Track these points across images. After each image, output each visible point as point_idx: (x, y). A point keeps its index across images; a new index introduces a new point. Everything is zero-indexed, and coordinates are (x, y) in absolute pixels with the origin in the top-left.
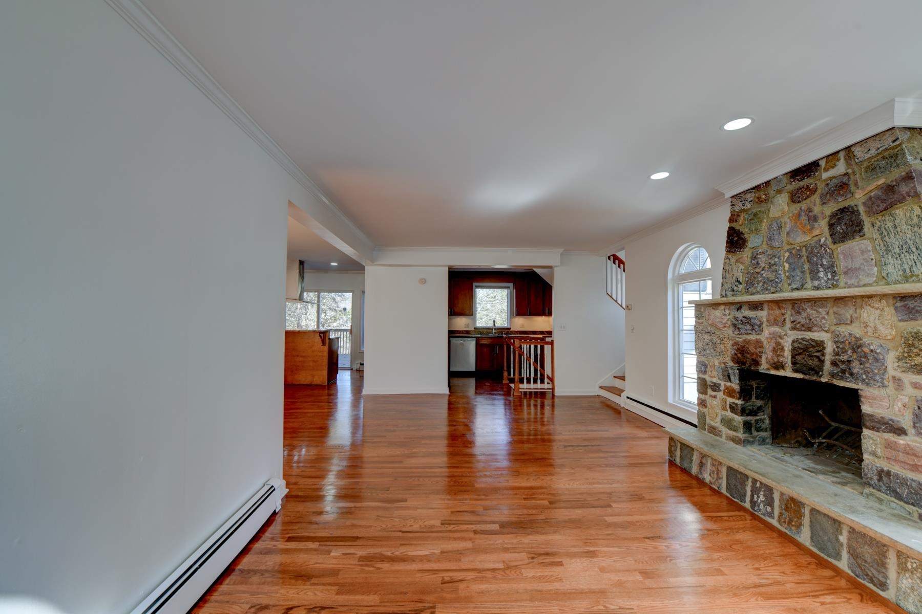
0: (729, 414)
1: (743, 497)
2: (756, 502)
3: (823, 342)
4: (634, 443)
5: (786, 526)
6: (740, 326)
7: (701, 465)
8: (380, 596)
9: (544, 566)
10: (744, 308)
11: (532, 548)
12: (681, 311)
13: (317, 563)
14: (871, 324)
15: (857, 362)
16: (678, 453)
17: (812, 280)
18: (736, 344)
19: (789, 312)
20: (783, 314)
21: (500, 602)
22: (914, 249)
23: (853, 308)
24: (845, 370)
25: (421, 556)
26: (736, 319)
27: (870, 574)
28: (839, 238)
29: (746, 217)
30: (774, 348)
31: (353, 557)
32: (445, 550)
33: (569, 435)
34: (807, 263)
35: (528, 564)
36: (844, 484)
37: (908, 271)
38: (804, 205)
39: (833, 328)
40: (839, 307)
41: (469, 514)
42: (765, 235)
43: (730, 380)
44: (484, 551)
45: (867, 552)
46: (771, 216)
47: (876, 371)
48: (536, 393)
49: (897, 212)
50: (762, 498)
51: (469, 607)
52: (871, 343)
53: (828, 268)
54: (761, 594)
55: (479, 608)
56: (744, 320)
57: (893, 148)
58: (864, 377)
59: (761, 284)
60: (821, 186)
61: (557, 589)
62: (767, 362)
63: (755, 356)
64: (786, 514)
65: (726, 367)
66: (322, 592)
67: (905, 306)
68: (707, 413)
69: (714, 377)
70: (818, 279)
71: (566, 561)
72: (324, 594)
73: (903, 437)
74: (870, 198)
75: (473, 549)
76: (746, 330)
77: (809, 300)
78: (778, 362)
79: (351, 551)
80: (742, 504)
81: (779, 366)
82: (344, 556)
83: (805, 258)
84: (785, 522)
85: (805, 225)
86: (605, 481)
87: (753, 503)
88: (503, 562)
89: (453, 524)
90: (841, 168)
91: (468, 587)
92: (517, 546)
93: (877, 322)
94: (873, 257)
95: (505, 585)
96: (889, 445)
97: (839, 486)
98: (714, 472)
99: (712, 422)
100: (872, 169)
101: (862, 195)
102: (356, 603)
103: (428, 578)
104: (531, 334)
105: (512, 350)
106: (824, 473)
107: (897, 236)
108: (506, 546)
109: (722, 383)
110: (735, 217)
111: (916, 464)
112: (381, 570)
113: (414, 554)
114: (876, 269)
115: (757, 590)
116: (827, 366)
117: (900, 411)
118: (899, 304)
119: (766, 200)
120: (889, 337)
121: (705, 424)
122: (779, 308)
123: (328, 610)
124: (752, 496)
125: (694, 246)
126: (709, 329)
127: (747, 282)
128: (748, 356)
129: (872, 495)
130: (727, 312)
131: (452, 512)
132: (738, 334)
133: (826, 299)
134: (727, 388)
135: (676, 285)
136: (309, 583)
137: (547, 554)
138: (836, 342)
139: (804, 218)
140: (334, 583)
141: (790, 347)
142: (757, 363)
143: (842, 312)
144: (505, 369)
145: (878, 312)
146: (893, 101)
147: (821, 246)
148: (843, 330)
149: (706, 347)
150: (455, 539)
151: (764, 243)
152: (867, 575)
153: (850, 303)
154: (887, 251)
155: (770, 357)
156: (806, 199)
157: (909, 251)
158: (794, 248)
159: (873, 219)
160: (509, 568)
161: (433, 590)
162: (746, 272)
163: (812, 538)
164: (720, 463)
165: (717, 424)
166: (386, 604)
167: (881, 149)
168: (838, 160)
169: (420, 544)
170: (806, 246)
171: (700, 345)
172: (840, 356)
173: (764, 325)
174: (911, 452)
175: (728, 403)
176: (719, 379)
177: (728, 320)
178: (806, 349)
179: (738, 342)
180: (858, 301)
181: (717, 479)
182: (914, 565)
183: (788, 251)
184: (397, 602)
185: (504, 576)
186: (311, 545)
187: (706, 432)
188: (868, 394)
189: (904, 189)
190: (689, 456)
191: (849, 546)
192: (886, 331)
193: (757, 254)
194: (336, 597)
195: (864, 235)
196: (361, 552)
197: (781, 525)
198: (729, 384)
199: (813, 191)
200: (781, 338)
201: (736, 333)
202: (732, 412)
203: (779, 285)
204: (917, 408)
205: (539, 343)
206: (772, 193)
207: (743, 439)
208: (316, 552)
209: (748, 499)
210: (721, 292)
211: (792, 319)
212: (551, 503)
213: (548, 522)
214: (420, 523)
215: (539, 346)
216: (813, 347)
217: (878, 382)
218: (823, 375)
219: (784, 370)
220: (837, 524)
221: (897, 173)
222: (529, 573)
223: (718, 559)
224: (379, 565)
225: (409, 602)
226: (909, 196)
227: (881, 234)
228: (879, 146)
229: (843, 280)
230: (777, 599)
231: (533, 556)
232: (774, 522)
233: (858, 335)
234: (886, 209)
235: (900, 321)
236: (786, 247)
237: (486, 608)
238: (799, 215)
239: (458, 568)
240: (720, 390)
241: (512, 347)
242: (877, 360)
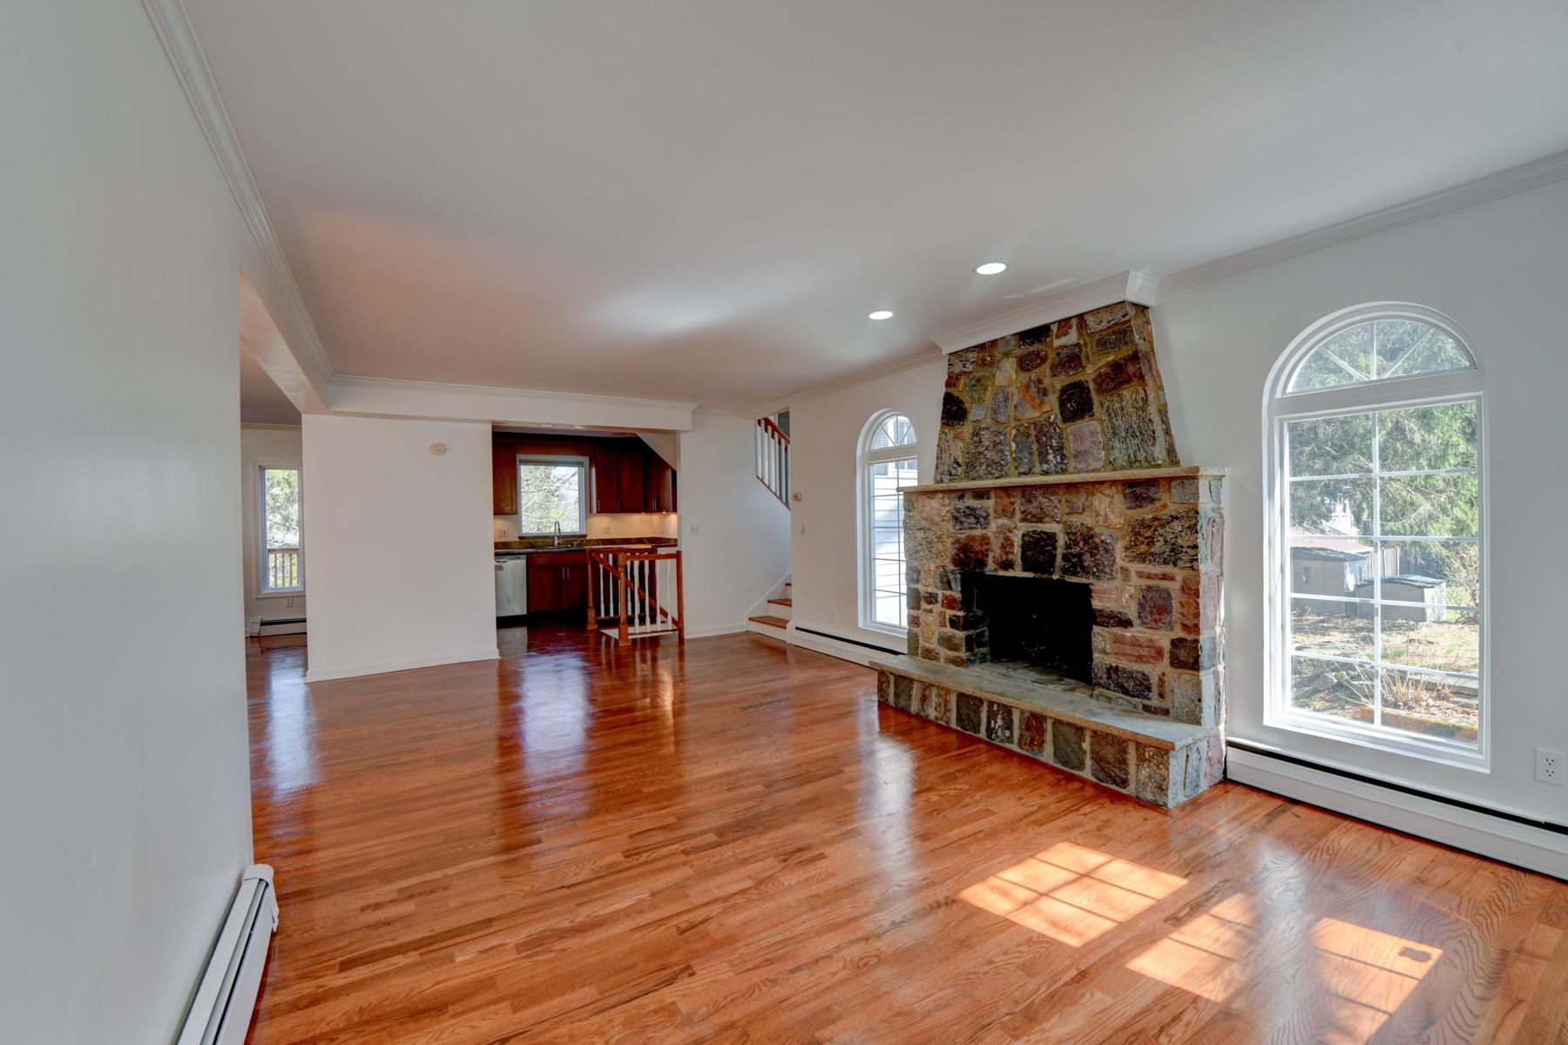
0: (949, 630)
1: (976, 728)
2: (993, 729)
3: (1054, 534)
4: (828, 688)
5: (1027, 747)
6: (963, 519)
7: (924, 699)
8: (594, 986)
9: (804, 865)
10: (967, 496)
11: (776, 848)
12: (872, 500)
13: (438, 983)
14: (1102, 513)
15: (1088, 554)
16: (892, 690)
17: (1041, 463)
18: (958, 541)
19: (1019, 501)
20: (1012, 504)
21: (775, 926)
22: (1138, 434)
23: (1085, 496)
24: (1077, 564)
25: (624, 909)
26: (958, 510)
27: (1113, 775)
28: (1070, 416)
29: (967, 381)
30: (1003, 544)
31: (504, 950)
32: (656, 890)
33: (740, 692)
34: (1036, 444)
35: (784, 869)
36: (1073, 690)
37: (1132, 455)
38: (1034, 375)
39: (1065, 518)
40: (1071, 494)
41: (660, 832)
42: (989, 406)
43: (950, 588)
44: (717, 871)
45: (1109, 752)
46: (997, 383)
47: (1106, 563)
48: (643, 640)
49: (1125, 393)
50: (1000, 722)
51: (738, 948)
52: (1103, 534)
53: (1057, 450)
54: (1034, 822)
55: (753, 943)
56: (968, 511)
57: (1123, 323)
58: (1095, 570)
59: (984, 467)
60: (1052, 355)
61: (836, 887)
62: (994, 562)
63: (980, 555)
64: (1028, 734)
65: (945, 571)
66: (484, 1019)
67: (1133, 493)
68: (920, 634)
69: (930, 585)
70: (1047, 462)
71: (827, 850)
72: (492, 1021)
73: (1130, 629)
74: (1100, 375)
75: (696, 875)
76: (970, 524)
77: (1041, 487)
78: (1007, 560)
79: (493, 942)
80: (977, 735)
81: (1008, 565)
82: (484, 955)
83: (1033, 437)
84: (1026, 744)
85: (1035, 399)
86: (820, 743)
87: (990, 731)
88: (749, 877)
89: (644, 852)
90: (1072, 337)
91: (721, 925)
92: (755, 853)
93: (1107, 509)
94: (1101, 439)
95: (769, 905)
96: (1118, 640)
97: (1069, 693)
98: (940, 703)
99: (926, 644)
100: (1103, 344)
101: (1092, 371)
102: (560, 1010)
103: (653, 935)
104: (622, 544)
105: (601, 571)
106: (1052, 682)
107: (1124, 419)
108: (740, 857)
109: (940, 593)
110: (953, 381)
111: (1141, 655)
112: (569, 951)
113: (611, 911)
114: (1103, 453)
115: (1029, 819)
116: (1059, 561)
117: (1127, 602)
118: (1127, 491)
119: (991, 364)
120: (1119, 526)
121: (918, 648)
122: (1008, 496)
123: (514, 1039)
124: (989, 723)
125: (891, 413)
126: (923, 524)
127: (967, 464)
128: (973, 555)
129: (1102, 695)
130: (947, 501)
131: (631, 837)
132: (960, 529)
133: (1058, 485)
134: (946, 598)
135: (866, 466)
136: (447, 1016)
137: (800, 850)
138: (1068, 534)
139: (1033, 390)
140: (498, 999)
141: (1020, 542)
142: (983, 564)
143: (1074, 499)
144: (591, 604)
145: (1108, 499)
146: (1128, 272)
147: (1051, 424)
148: (1075, 520)
149: (919, 548)
150: (661, 870)
151: (989, 416)
152: (1110, 776)
153: (1082, 490)
154: (1115, 434)
155: (997, 555)
156: (1035, 368)
157: (1134, 436)
158: (1022, 425)
159: (1102, 398)
160: (761, 882)
161: (672, 947)
162: (966, 451)
163: (1055, 754)
164: (948, 691)
165: (934, 645)
166: (613, 992)
167: (1112, 323)
168: (1071, 327)
169: (610, 894)
170: (1034, 423)
171: (910, 546)
172: (1072, 549)
173: (991, 517)
174: (1136, 643)
175: (947, 617)
176: (936, 587)
177: (948, 512)
178: (1037, 541)
179: (960, 539)
180: (1090, 487)
181: (945, 713)
182: (1151, 753)
183: (1015, 427)
184: (628, 982)
185: (762, 894)
186: (400, 960)
187: (920, 658)
188: (1098, 588)
189: (1131, 369)
190: (907, 691)
191: (1093, 752)
192: (1116, 520)
193: (980, 429)
194: (517, 1015)
195: (1093, 415)
196: (513, 939)
197: (1022, 748)
198: (948, 593)
199: (1044, 360)
200: (1010, 531)
201: (958, 527)
202: (952, 627)
203: (1005, 469)
204: (1141, 596)
205: (646, 557)
206: (998, 356)
207: (965, 658)
208: (423, 968)
209: (983, 728)
210: (935, 476)
211: (1022, 509)
212: (768, 786)
213: (777, 811)
214: (589, 866)
215: (647, 563)
216: (1044, 540)
217: (1107, 574)
218: (1054, 571)
219: (1013, 569)
220: (1079, 730)
221: (1126, 351)
222: (790, 879)
223: (981, 799)
224: (560, 946)
225: (646, 975)
226: (1135, 377)
227: (1109, 415)
228: (1110, 319)
229: (1072, 464)
230: (1049, 822)
231: (784, 857)
232: (1014, 747)
233: (1089, 525)
234: (1114, 388)
235: (1128, 508)
236: (1013, 423)
237: (761, 940)
238: (1028, 386)
239: (691, 907)
240: (937, 602)
241: (601, 566)
242: (1107, 551)
